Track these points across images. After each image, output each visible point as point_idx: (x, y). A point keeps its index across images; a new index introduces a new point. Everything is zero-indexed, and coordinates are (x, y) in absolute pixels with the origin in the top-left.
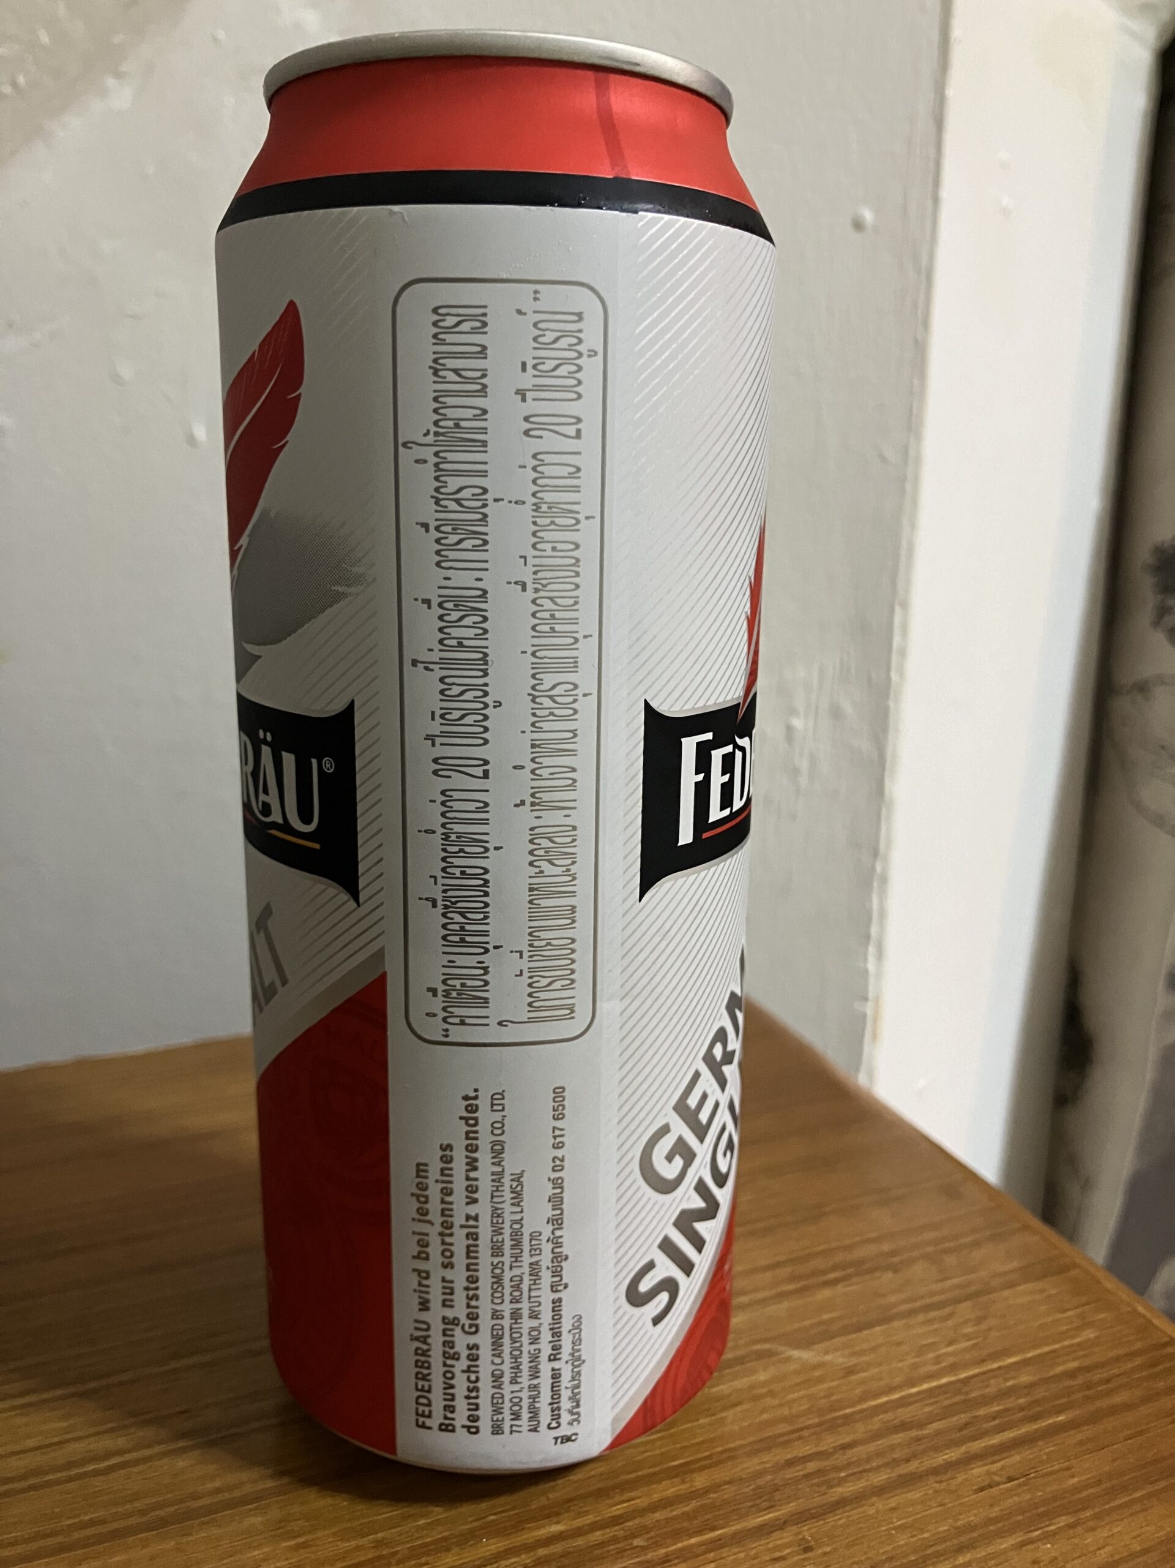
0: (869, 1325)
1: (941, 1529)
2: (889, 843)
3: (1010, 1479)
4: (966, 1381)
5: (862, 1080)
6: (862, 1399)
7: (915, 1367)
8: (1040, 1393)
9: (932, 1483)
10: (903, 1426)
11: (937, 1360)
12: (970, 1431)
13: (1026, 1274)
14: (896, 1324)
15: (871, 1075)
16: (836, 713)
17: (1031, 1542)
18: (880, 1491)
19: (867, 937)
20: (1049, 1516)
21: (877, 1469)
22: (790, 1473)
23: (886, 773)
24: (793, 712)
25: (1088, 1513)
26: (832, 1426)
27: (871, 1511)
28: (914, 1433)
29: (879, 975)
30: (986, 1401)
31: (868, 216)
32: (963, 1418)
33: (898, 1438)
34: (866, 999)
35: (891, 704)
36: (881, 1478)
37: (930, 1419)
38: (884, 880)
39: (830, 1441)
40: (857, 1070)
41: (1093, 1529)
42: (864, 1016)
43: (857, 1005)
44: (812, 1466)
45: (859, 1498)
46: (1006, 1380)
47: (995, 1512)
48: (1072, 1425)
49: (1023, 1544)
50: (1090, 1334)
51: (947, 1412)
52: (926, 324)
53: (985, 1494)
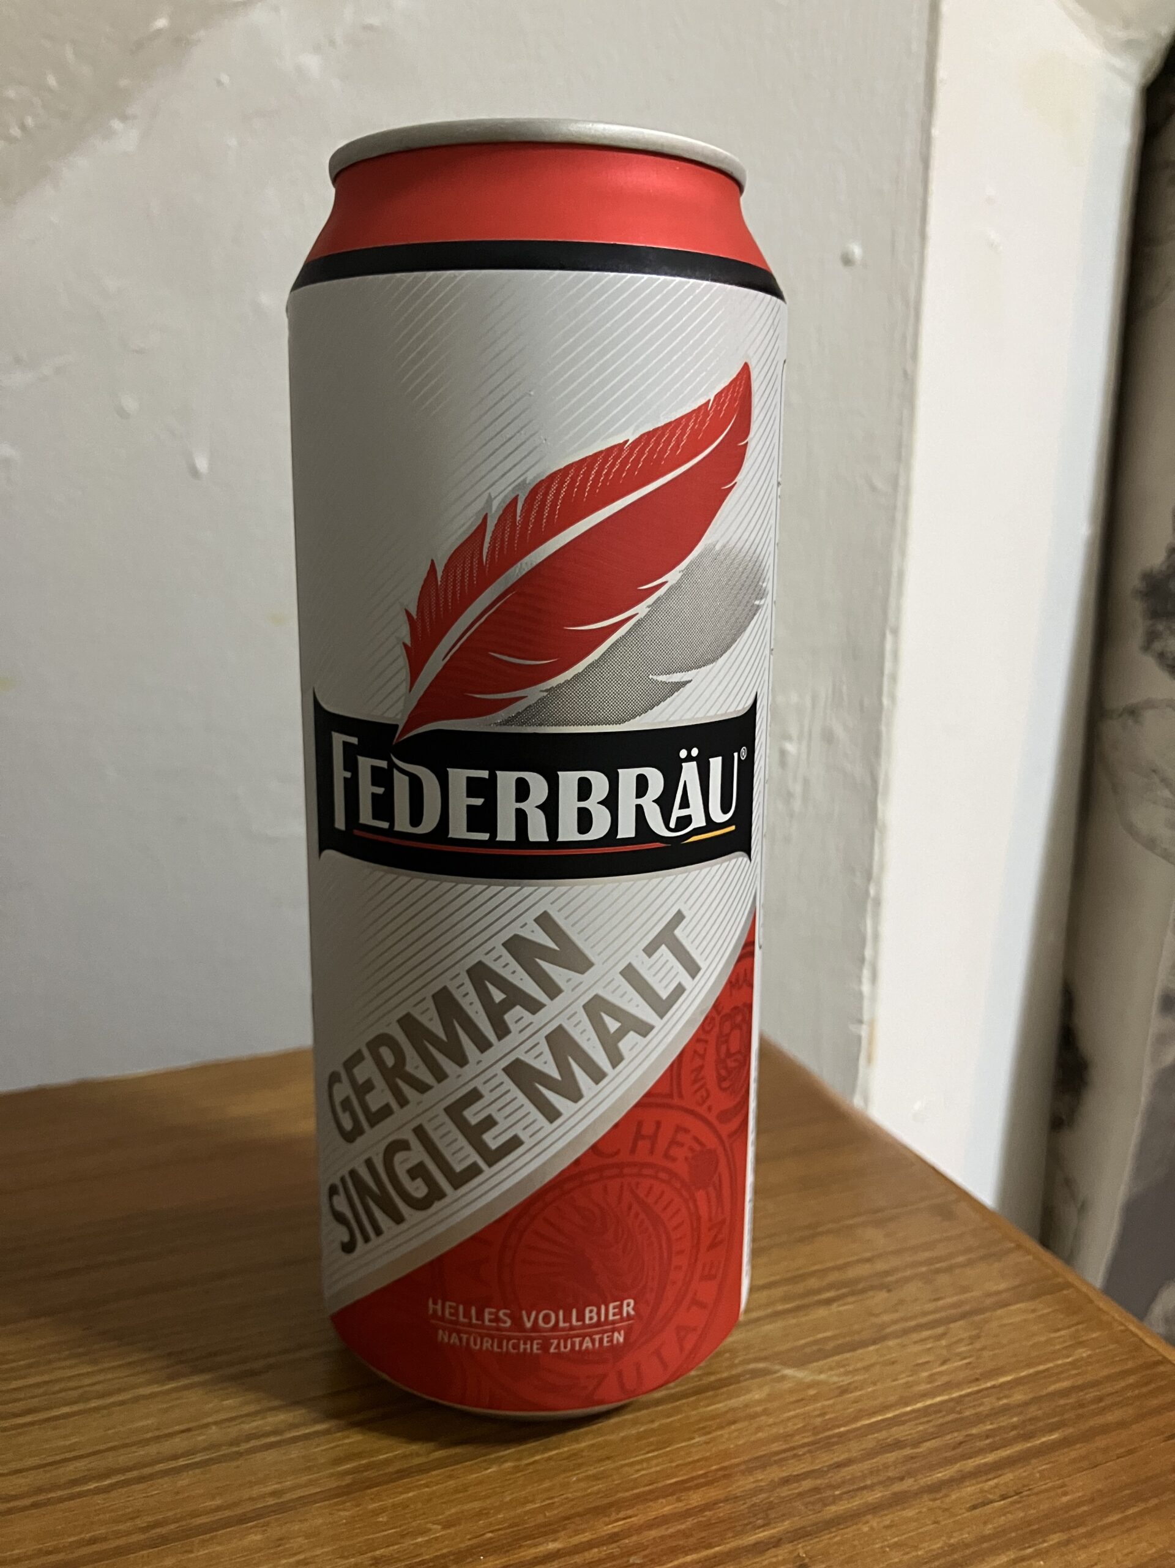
0: (863, 1344)
1: (935, 1547)
2: (882, 868)
3: (1003, 1497)
4: (959, 1400)
5: (857, 1102)
6: (856, 1419)
7: (908, 1385)
8: (1033, 1411)
9: (926, 1502)
10: (898, 1445)
11: (931, 1378)
12: (962, 1450)
13: (1019, 1294)
14: (891, 1343)
15: (866, 1100)
16: (829, 737)
17: (1023, 1559)
18: (875, 1509)
19: (862, 960)
20: (1042, 1533)
21: (870, 1488)
22: (785, 1492)
23: (879, 797)
24: (787, 737)
25: (1082, 1530)
26: (827, 1445)
27: (866, 1529)
28: (908, 1451)
29: (873, 998)
30: (979, 1419)
31: (857, 251)
32: (958, 1436)
33: (891, 1457)
34: (861, 1022)
35: (883, 728)
36: (875, 1496)
38: (878, 902)
39: (826, 1459)
40: (853, 1090)
42: (859, 1038)
43: (853, 1028)
44: (807, 1484)
45: (854, 1516)
46: (999, 1399)
47: (989, 1529)
48: (1065, 1443)
49: (1017, 1561)
50: (1083, 1353)
51: (941, 1431)
52: (915, 356)
53: (977, 1512)
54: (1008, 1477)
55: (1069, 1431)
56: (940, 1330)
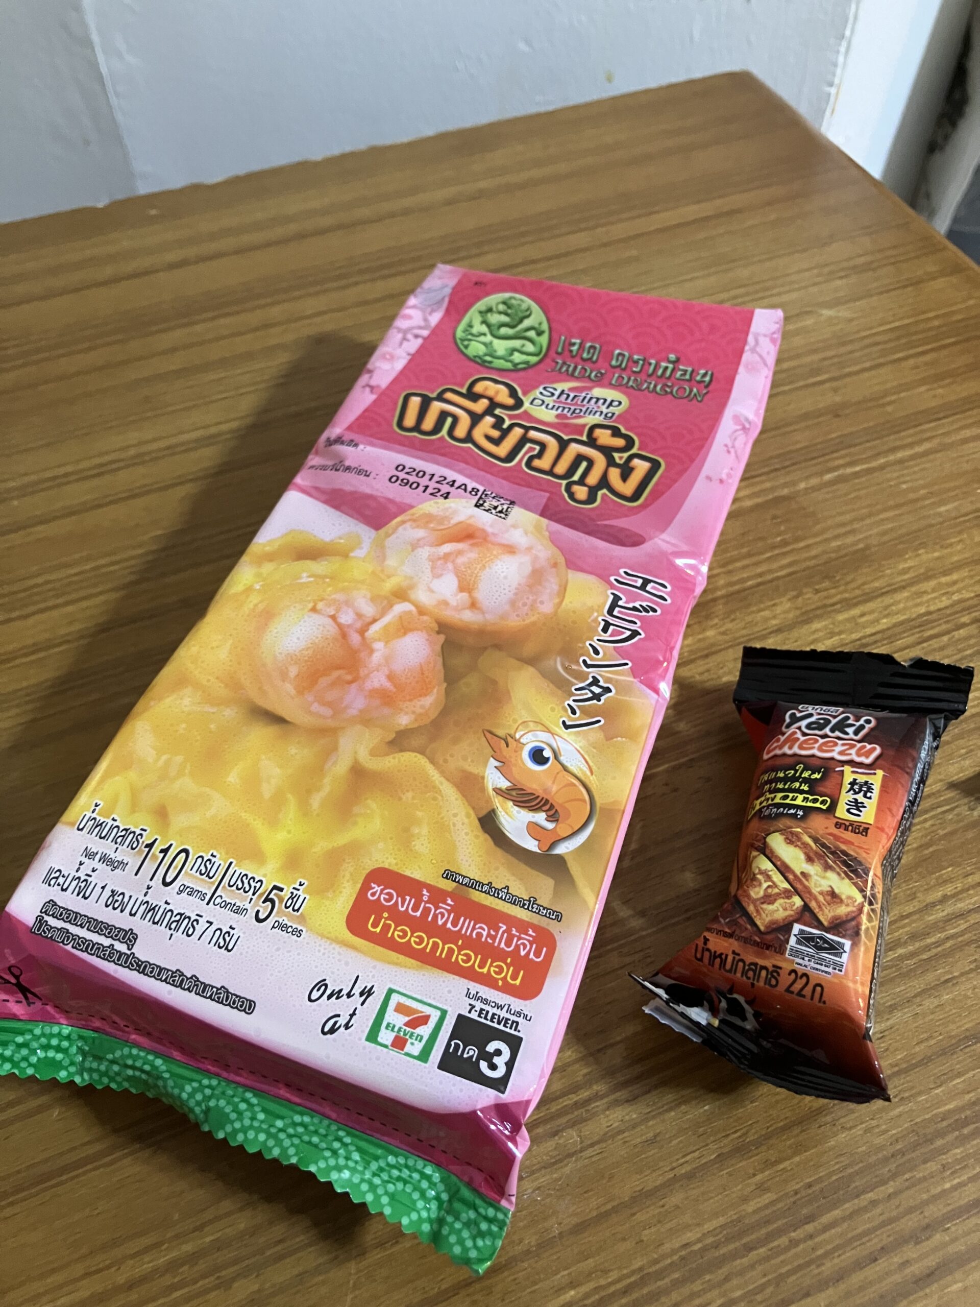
0: (862, 298)
1: (894, 384)
3: (926, 364)
4: (908, 324)
7: (883, 318)
8: (944, 329)
9: (891, 367)
10: (877, 344)
12: (909, 345)
14: (872, 298)
17: (933, 388)
19: (842, 36)
21: (865, 361)
25: (960, 378)
27: (864, 377)
32: (905, 340)
33: (875, 349)
34: (832, 84)
36: (867, 365)
41: (961, 384)
42: (829, 95)
43: (827, 89)
45: (858, 372)
46: (928, 323)
47: (918, 377)
48: (957, 343)
50: (971, 302)
56: (900, 291)
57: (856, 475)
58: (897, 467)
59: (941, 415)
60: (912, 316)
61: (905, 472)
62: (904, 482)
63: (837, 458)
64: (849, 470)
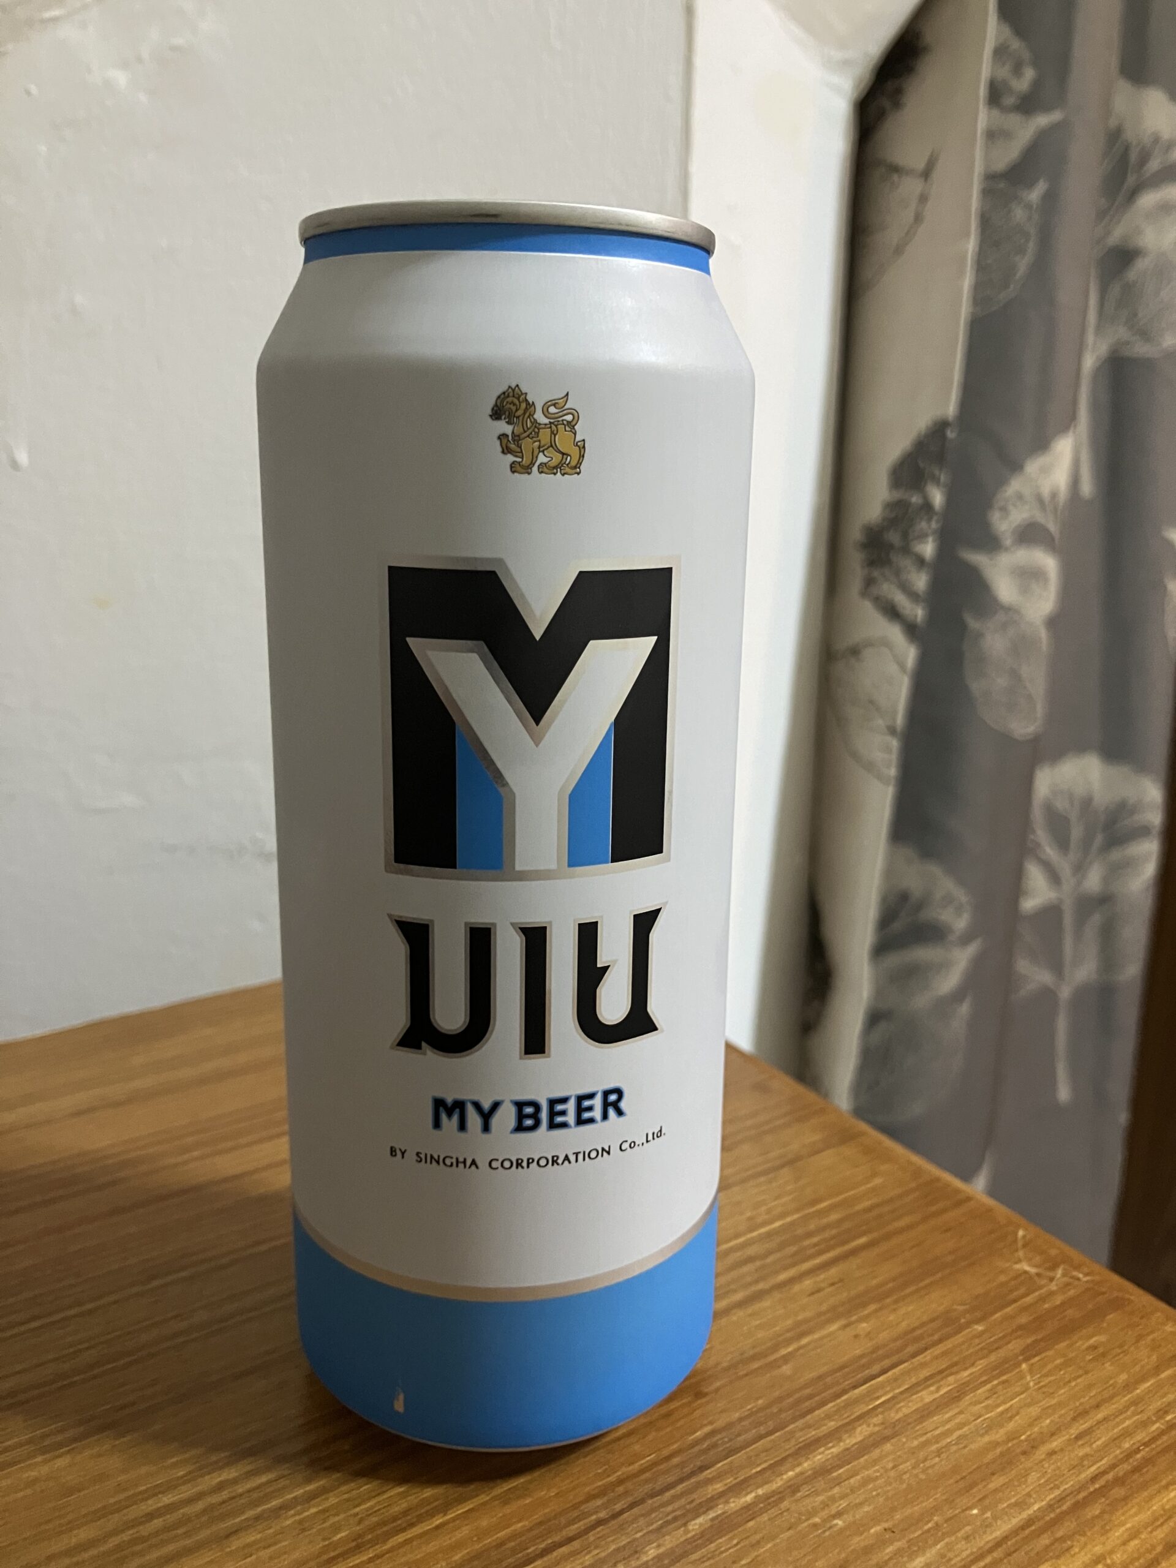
3: (833, 1284)
4: (792, 1223)
7: (750, 1219)
8: (847, 1225)
9: (777, 1295)
10: (750, 1260)
11: (768, 1212)
13: (827, 1145)
17: (851, 1324)
18: (740, 1304)
20: (864, 1305)
21: (735, 1291)
28: (758, 1263)
30: (809, 1235)
32: (793, 1249)
33: (745, 1269)
36: (738, 1296)
37: (770, 1253)
41: (895, 1310)
47: (824, 1307)
49: (845, 1326)
50: (878, 1181)
51: (782, 1246)
53: (816, 1296)
54: (833, 1272)
55: (875, 1235)
56: (771, 1176)
57: (749, 1512)
58: (820, 1484)
59: (876, 1369)
60: (797, 1210)
61: (836, 1490)
62: (839, 1515)
63: (709, 1481)
64: (735, 1504)
